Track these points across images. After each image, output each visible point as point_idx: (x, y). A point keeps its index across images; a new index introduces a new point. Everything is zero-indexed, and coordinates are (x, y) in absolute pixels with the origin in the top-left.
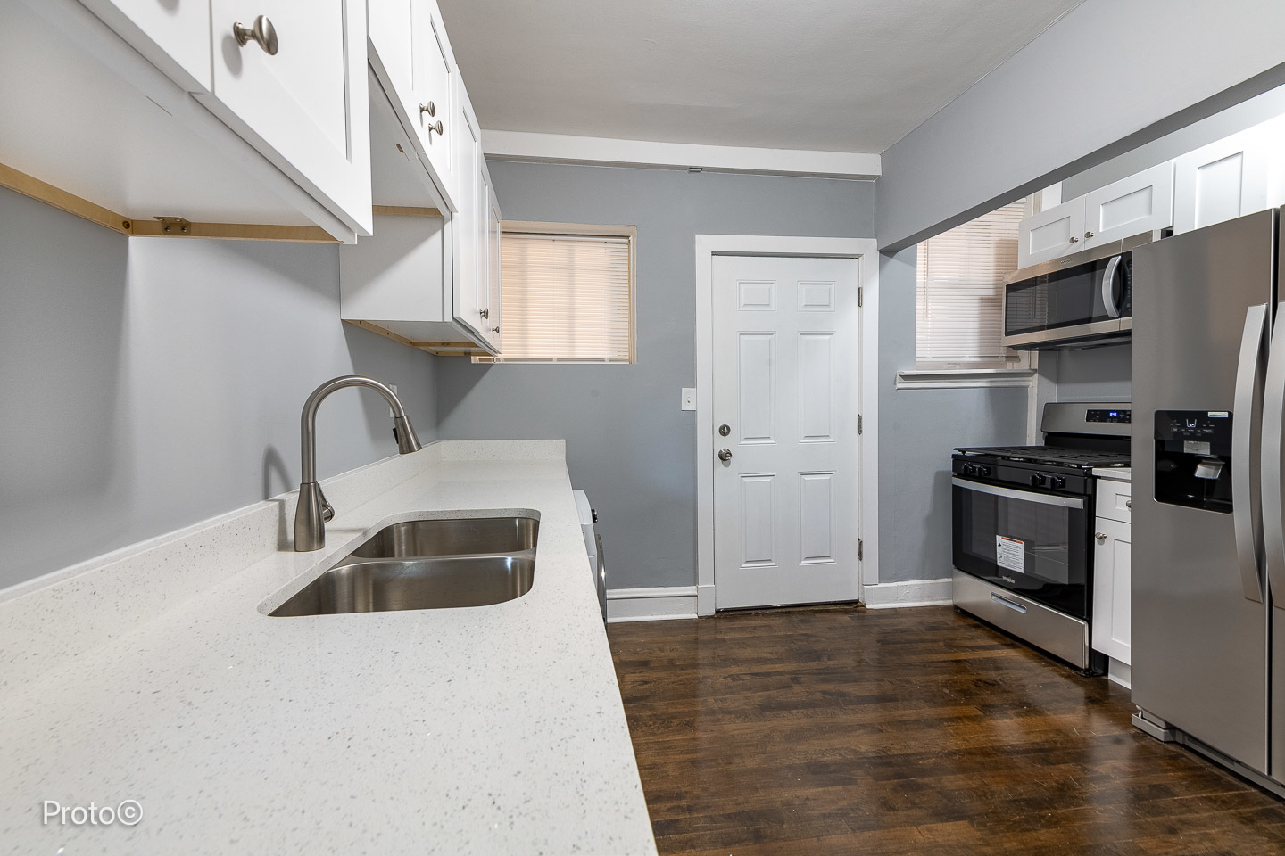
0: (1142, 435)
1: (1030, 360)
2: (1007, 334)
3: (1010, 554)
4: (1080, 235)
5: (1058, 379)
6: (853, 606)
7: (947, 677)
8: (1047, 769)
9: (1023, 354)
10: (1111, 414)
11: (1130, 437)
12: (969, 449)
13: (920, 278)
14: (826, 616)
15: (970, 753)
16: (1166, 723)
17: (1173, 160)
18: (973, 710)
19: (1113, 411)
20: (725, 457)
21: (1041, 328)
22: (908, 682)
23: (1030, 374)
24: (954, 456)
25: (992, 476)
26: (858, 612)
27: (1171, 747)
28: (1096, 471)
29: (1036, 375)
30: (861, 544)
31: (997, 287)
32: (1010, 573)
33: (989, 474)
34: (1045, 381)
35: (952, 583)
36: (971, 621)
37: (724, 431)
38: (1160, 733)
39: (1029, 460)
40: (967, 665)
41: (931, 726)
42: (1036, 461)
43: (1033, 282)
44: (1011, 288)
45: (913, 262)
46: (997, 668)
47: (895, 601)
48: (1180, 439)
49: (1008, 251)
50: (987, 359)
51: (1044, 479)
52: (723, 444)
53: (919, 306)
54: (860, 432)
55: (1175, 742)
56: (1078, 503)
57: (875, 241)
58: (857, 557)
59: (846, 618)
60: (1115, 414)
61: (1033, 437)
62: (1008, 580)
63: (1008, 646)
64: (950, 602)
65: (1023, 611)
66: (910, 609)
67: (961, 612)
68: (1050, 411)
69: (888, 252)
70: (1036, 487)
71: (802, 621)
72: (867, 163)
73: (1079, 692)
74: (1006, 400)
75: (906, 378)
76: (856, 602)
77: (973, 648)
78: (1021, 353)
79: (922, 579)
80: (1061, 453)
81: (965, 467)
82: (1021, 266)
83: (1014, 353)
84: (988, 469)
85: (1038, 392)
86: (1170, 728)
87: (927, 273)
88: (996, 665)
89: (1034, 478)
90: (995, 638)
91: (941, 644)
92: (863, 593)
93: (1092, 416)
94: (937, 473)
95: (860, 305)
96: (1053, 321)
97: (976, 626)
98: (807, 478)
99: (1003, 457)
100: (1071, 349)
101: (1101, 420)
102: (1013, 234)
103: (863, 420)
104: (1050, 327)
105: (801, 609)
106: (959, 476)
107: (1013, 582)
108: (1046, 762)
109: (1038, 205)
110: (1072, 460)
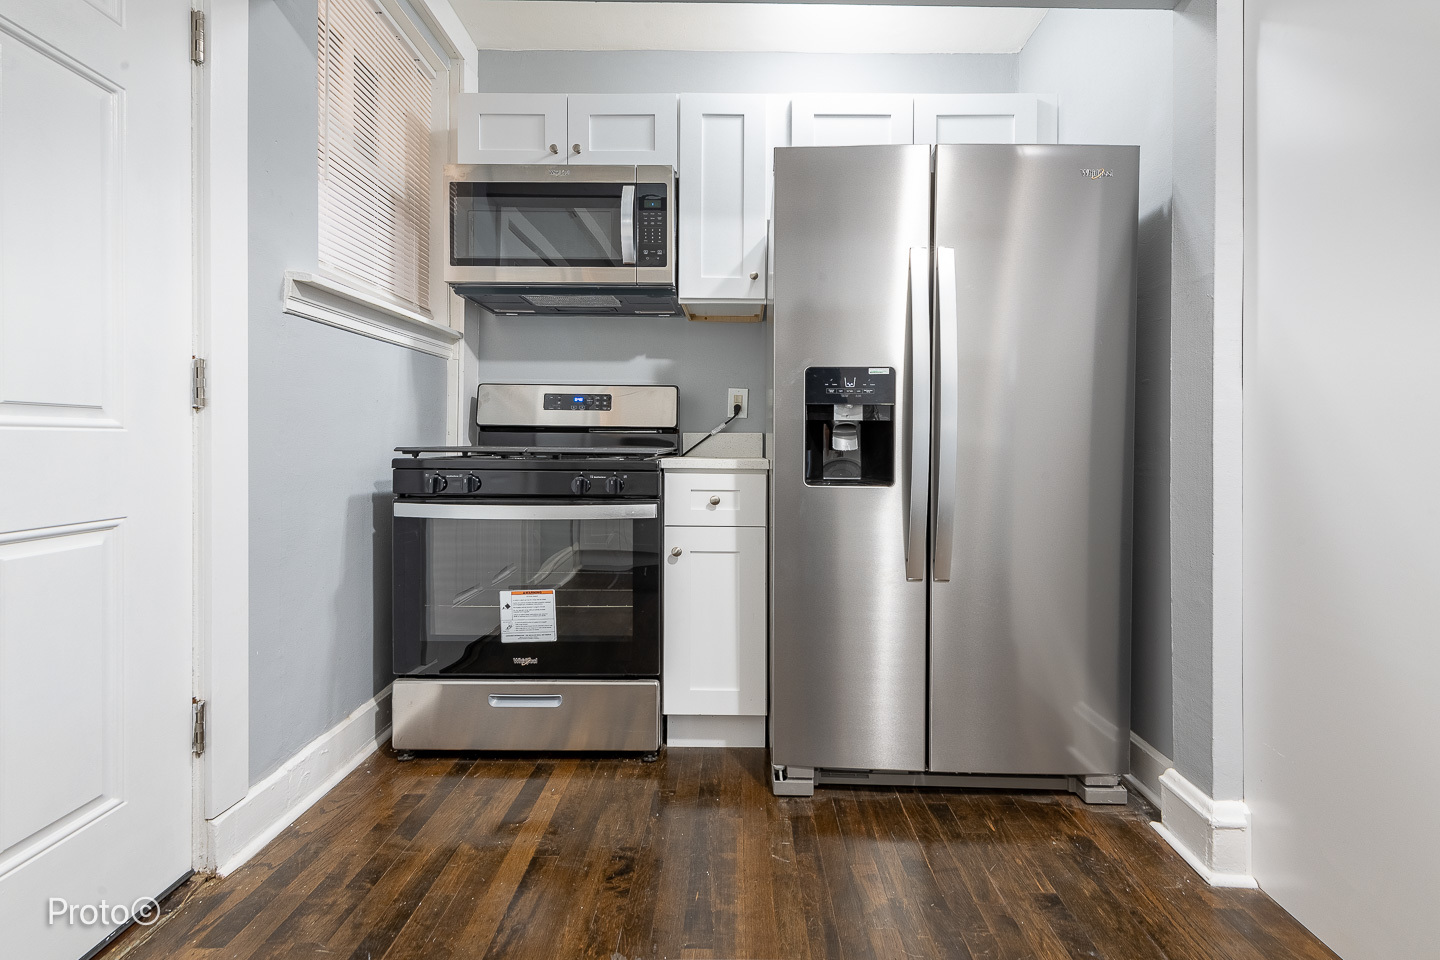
1: (449, 319)
2: (454, 261)
3: (527, 617)
4: (563, 147)
5: (481, 353)
9: (439, 307)
10: (576, 400)
16: (816, 770)
17: (677, 95)
19: (579, 396)
23: (452, 339)
24: (394, 460)
28: (666, 463)
29: (462, 342)
30: (201, 715)
32: (527, 649)
34: (470, 351)
38: (809, 787)
44: (459, 189)
54: (198, 404)
56: (649, 510)
58: (190, 752)
60: (581, 400)
65: (555, 704)
68: (488, 395)
75: (306, 289)
85: (461, 366)
92: (208, 842)
93: (551, 402)
95: (197, 60)
101: (560, 407)
107: (535, 661)
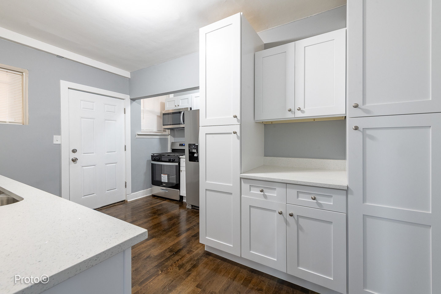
0: (186, 148)
1: (168, 132)
2: (163, 125)
3: (164, 178)
4: (177, 105)
5: (174, 136)
6: (124, 202)
7: (150, 211)
8: (171, 222)
9: (167, 130)
11: (184, 150)
12: (155, 154)
13: (142, 108)
14: (115, 207)
15: (155, 225)
16: (192, 205)
17: (191, 94)
18: (156, 216)
19: (183, 144)
20: (74, 160)
21: (170, 125)
22: (140, 216)
23: (168, 135)
24: (151, 156)
25: (160, 160)
26: (125, 203)
27: (192, 210)
28: (180, 157)
29: (170, 135)
30: (126, 183)
31: (161, 113)
32: (165, 183)
33: (160, 159)
34: (171, 137)
35: (151, 189)
36: (156, 197)
37: (74, 151)
38: (190, 208)
39: (168, 155)
40: (155, 207)
41: (146, 223)
42: (169, 155)
43: (168, 114)
44: (164, 114)
45: (140, 104)
46: (161, 206)
47: (136, 197)
48: (192, 149)
49: (163, 105)
50: (159, 131)
51: (171, 159)
52: (74, 156)
53: (142, 116)
54: (125, 150)
55: (193, 209)
56: (177, 164)
57: (129, 96)
58: (125, 187)
59: (121, 206)
61: (169, 151)
62: (164, 184)
63: (164, 200)
64: (151, 194)
65: (167, 191)
66: (140, 198)
67: (154, 196)
68: (173, 144)
69: (133, 100)
70: (169, 161)
71: (106, 210)
72: (126, 74)
73: (178, 205)
74: (163, 141)
75: (139, 135)
76: (124, 200)
77: (156, 203)
78: (166, 130)
79: (144, 190)
80: (174, 153)
81: (154, 158)
82: (166, 109)
83: (165, 130)
84: (159, 158)
85: (170, 139)
86: (192, 206)
87: (144, 107)
88: (161, 205)
89: (169, 159)
90: (161, 200)
91: (149, 204)
92: (127, 198)
93: (180, 145)
94: (147, 160)
95: (125, 113)
96: (173, 124)
97: (157, 198)
98: (107, 165)
99: (163, 155)
100: (176, 130)
101: (182, 146)
102: (164, 101)
103: (126, 147)
104: (172, 125)
105: (106, 207)
106: (153, 161)
108: (171, 220)
109: (169, 96)
110: (176, 154)
